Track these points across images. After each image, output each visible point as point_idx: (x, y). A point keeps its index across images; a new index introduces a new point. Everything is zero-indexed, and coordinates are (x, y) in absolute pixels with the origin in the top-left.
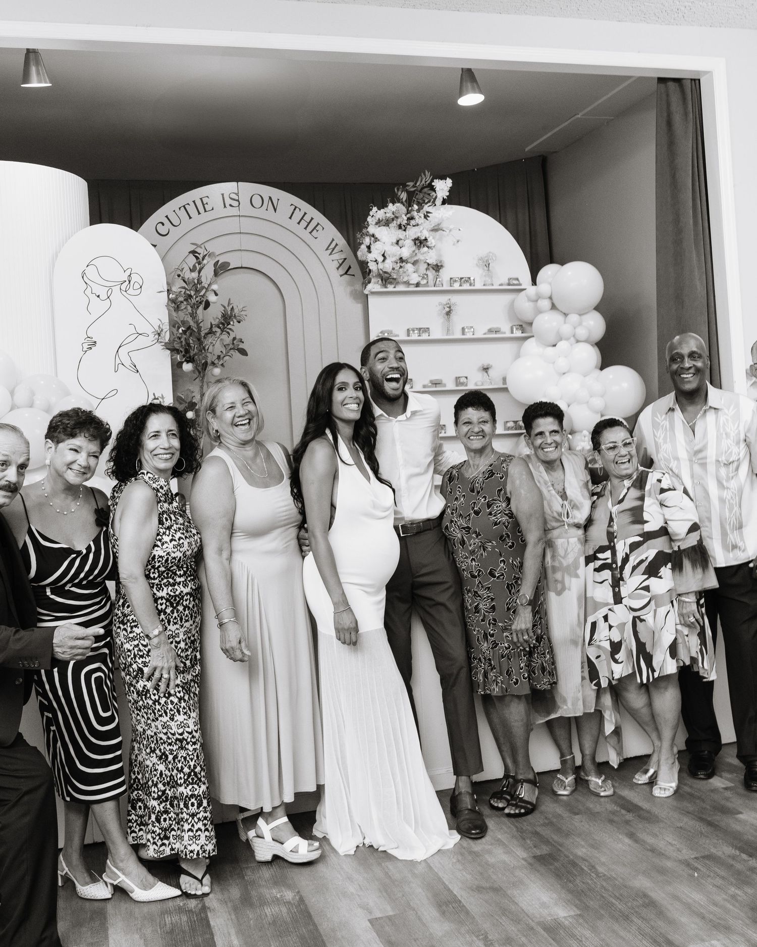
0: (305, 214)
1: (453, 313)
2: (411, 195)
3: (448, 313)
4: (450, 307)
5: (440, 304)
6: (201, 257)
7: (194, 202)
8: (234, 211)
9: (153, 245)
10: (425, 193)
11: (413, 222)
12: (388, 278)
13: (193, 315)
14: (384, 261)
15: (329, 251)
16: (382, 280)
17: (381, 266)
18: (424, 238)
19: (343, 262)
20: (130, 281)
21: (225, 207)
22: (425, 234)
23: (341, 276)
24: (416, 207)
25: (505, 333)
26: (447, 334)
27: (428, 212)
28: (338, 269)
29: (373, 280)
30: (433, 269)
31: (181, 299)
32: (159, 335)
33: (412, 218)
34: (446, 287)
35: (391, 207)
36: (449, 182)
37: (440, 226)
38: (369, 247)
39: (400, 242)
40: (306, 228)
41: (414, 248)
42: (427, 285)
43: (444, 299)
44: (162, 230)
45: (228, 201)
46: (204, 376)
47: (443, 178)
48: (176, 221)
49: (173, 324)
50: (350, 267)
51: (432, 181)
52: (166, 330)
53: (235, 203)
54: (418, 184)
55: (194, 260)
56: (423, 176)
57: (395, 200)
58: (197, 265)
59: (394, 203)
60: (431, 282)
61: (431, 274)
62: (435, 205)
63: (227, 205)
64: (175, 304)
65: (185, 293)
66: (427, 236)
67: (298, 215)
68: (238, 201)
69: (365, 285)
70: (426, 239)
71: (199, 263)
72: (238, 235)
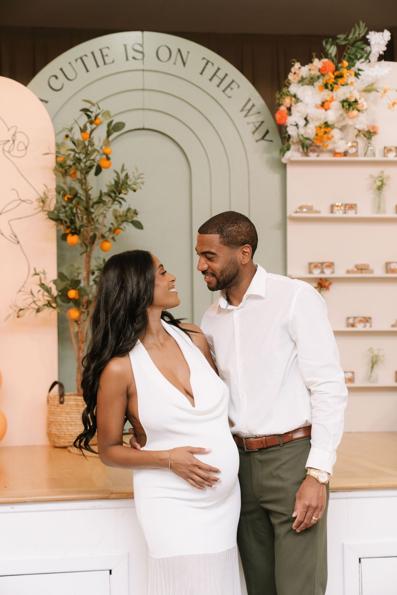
0: (219, 69)
1: (385, 188)
2: (341, 50)
3: (380, 188)
4: (382, 181)
5: (371, 177)
6: (93, 115)
7: (93, 53)
8: (138, 65)
9: (42, 100)
10: (358, 47)
11: (340, 81)
12: (311, 145)
13: (83, 182)
14: (306, 125)
15: (245, 113)
16: (303, 147)
17: (302, 131)
18: (353, 100)
19: (260, 125)
20: (14, 141)
21: (127, 59)
22: (356, 95)
23: (257, 141)
24: (346, 63)
26: (377, 213)
27: (359, 70)
28: (254, 133)
29: (292, 147)
30: (365, 136)
31: (69, 163)
32: (43, 202)
33: (341, 76)
34: (379, 157)
35: (317, 63)
36: (386, 35)
37: (374, 86)
38: (289, 109)
39: (326, 104)
40: (218, 86)
41: (342, 111)
42: (356, 154)
43: (375, 171)
44: (56, 84)
45: (131, 53)
46: (91, 250)
47: (380, 30)
48: (71, 75)
49: (59, 190)
50: (267, 132)
51: (367, 33)
52: (51, 197)
53: (139, 56)
54: (350, 37)
55: (85, 119)
56: (357, 27)
57: (323, 54)
58: (88, 125)
59: (320, 58)
60: (361, 151)
61: (361, 142)
62: (370, 62)
63: (130, 58)
64: (62, 169)
65: (74, 156)
66: (358, 97)
67: (210, 70)
68: (142, 53)
69: (283, 152)
70: (356, 101)
71: (91, 123)
72: (141, 92)
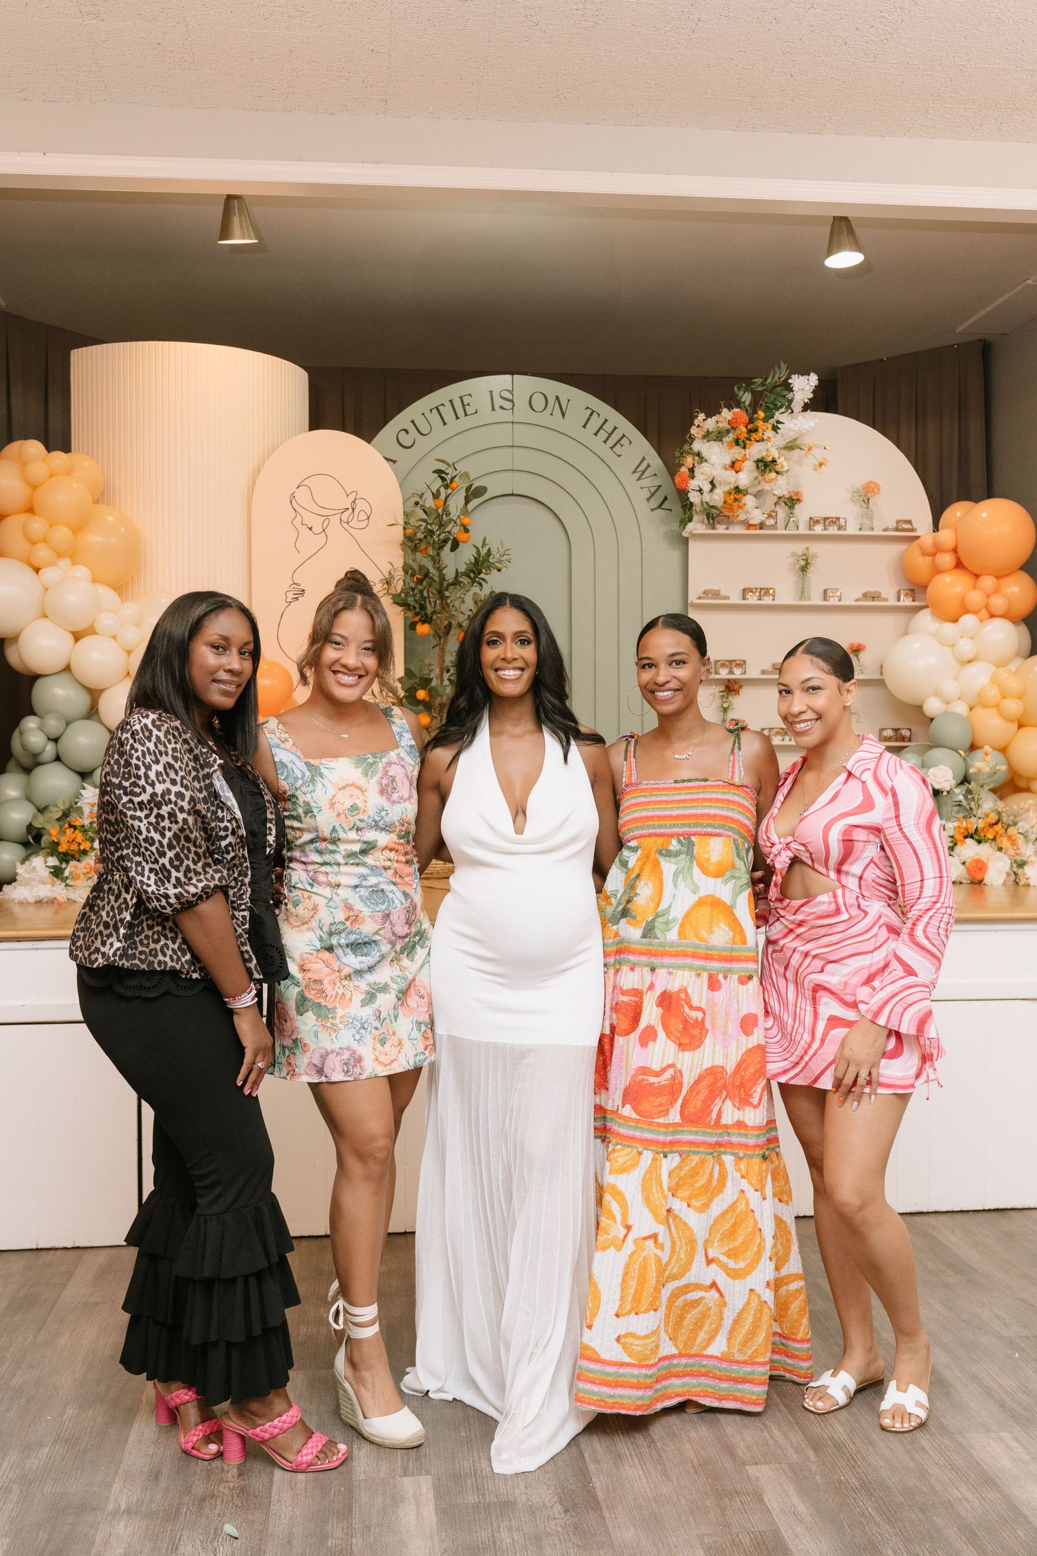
0: (606, 421)
1: (811, 569)
2: (757, 397)
3: (804, 569)
4: (806, 560)
5: (793, 554)
6: (448, 478)
7: (451, 401)
8: (507, 416)
9: (387, 459)
10: (778, 394)
11: (754, 436)
12: (718, 516)
13: (436, 560)
14: (712, 490)
15: (637, 475)
16: (708, 519)
17: (707, 498)
18: (770, 459)
19: (656, 491)
20: (353, 509)
21: (493, 409)
22: (775, 453)
23: (652, 510)
24: (761, 414)
25: (886, 600)
26: (800, 599)
27: (778, 422)
28: (648, 500)
29: (695, 518)
30: (786, 504)
31: (420, 535)
32: (388, 583)
33: (756, 430)
34: (803, 530)
35: (726, 414)
36: (813, 379)
37: (798, 442)
38: (692, 470)
39: (737, 465)
40: (605, 442)
41: (756, 474)
42: (774, 527)
43: (799, 547)
44: (403, 438)
45: (498, 402)
46: (445, 643)
47: (805, 372)
48: (424, 428)
49: (406, 569)
50: (666, 499)
51: (789, 377)
52: (398, 578)
53: (508, 405)
54: (769, 381)
55: (439, 482)
56: (777, 369)
57: (733, 402)
58: (442, 490)
59: (730, 408)
60: (781, 523)
61: (782, 512)
62: (792, 412)
63: (497, 407)
64: (411, 543)
65: (426, 526)
66: (776, 456)
67: (595, 422)
68: (512, 401)
69: (684, 523)
70: (774, 461)
71: (446, 487)
72: (510, 449)
